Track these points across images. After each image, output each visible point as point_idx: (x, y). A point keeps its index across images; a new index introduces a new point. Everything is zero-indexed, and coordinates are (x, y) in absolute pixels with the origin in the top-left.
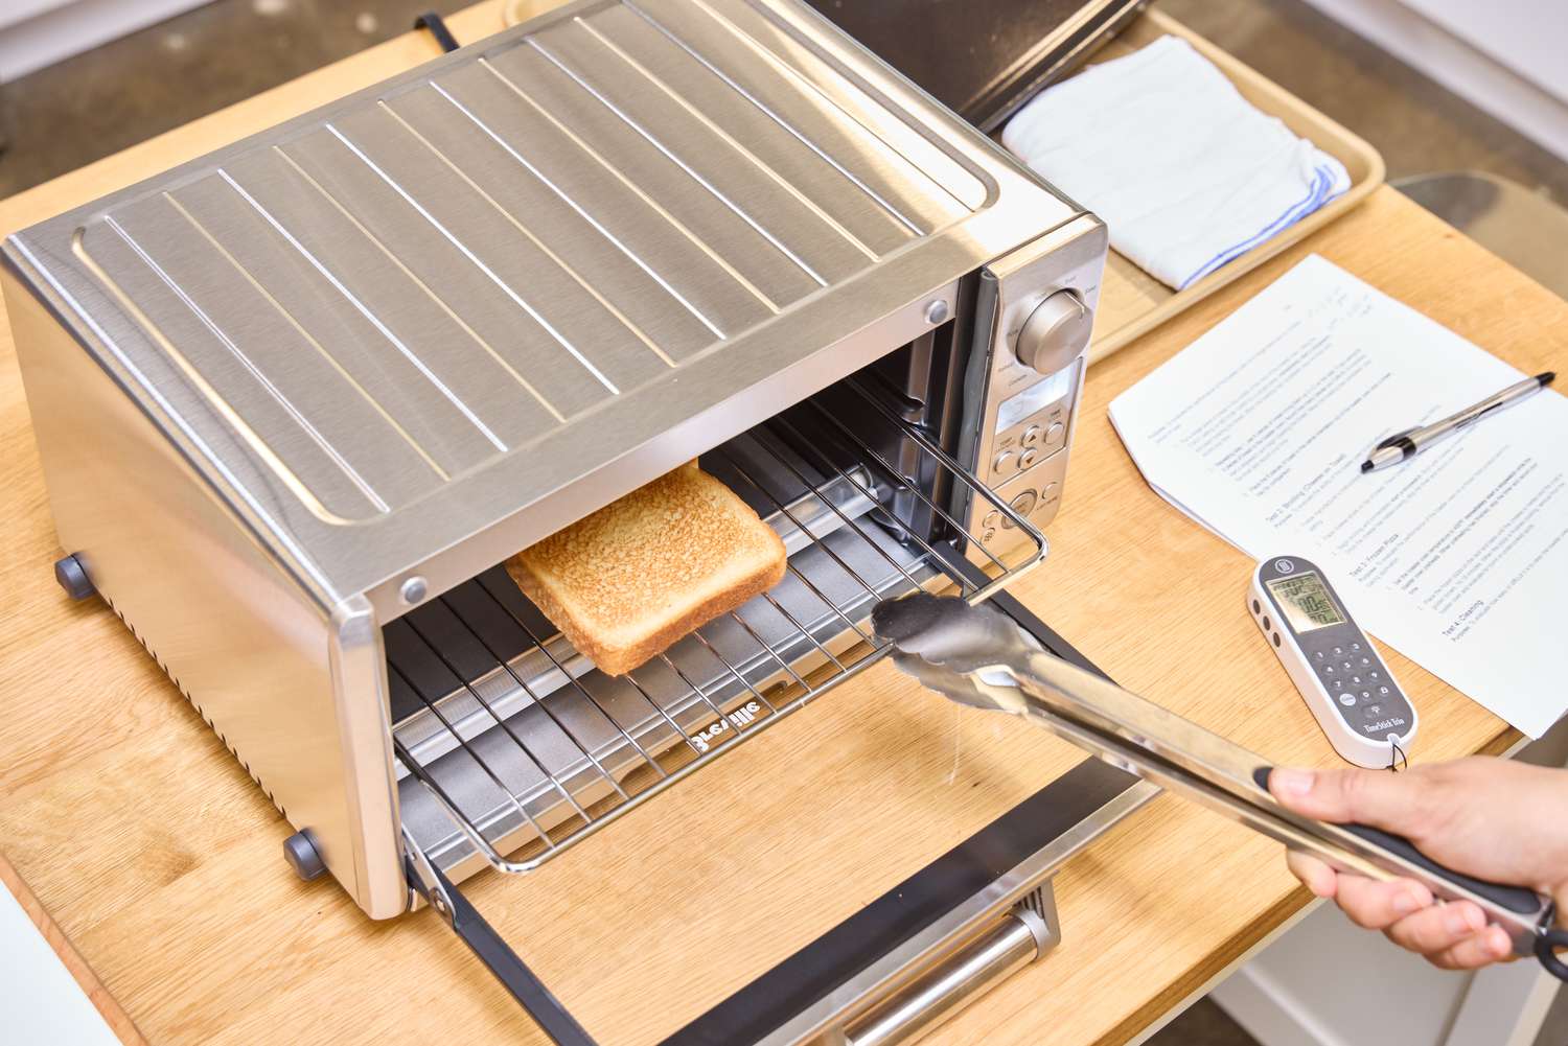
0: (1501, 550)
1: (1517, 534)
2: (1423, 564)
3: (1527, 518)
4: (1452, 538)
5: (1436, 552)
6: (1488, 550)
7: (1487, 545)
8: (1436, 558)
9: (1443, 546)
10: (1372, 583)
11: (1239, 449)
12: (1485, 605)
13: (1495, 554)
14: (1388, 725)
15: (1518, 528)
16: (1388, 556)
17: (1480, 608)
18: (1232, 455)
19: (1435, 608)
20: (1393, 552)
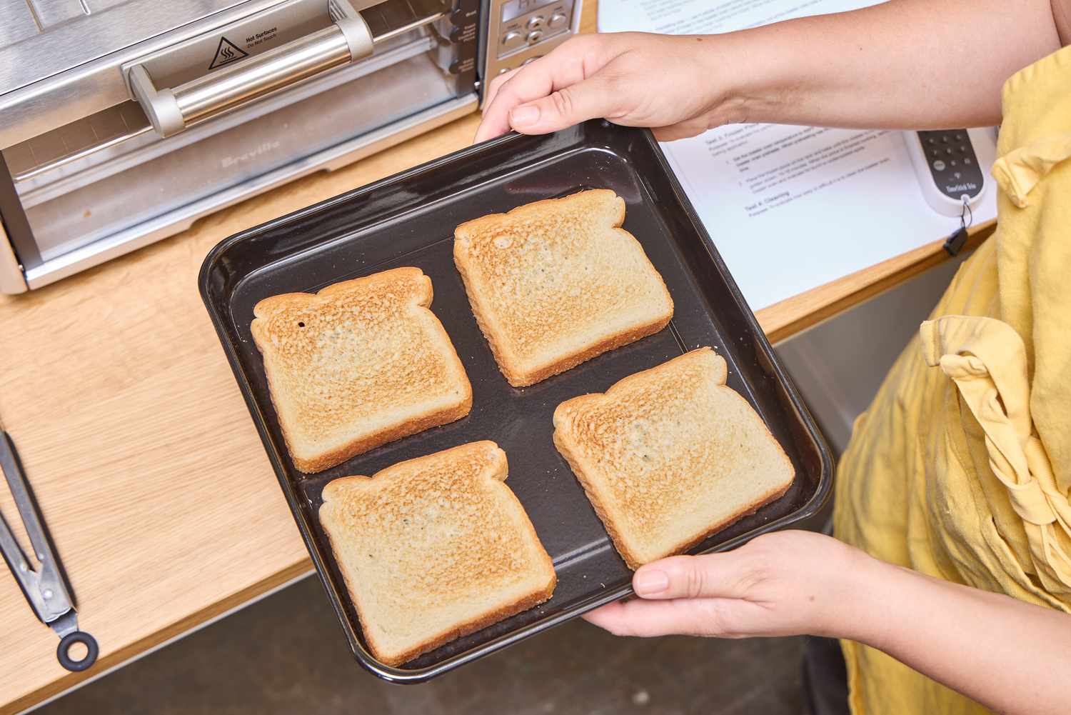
0: (829, 158)
1: (848, 151)
2: (764, 151)
3: (864, 141)
4: (796, 138)
5: (780, 146)
6: (819, 155)
7: (820, 152)
8: (777, 150)
9: (787, 142)
10: (717, 154)
11: (682, 22)
12: (789, 197)
13: (822, 161)
14: (964, 188)
15: (851, 146)
16: (742, 137)
17: (786, 198)
18: (674, 25)
19: (752, 187)
20: (748, 135)
